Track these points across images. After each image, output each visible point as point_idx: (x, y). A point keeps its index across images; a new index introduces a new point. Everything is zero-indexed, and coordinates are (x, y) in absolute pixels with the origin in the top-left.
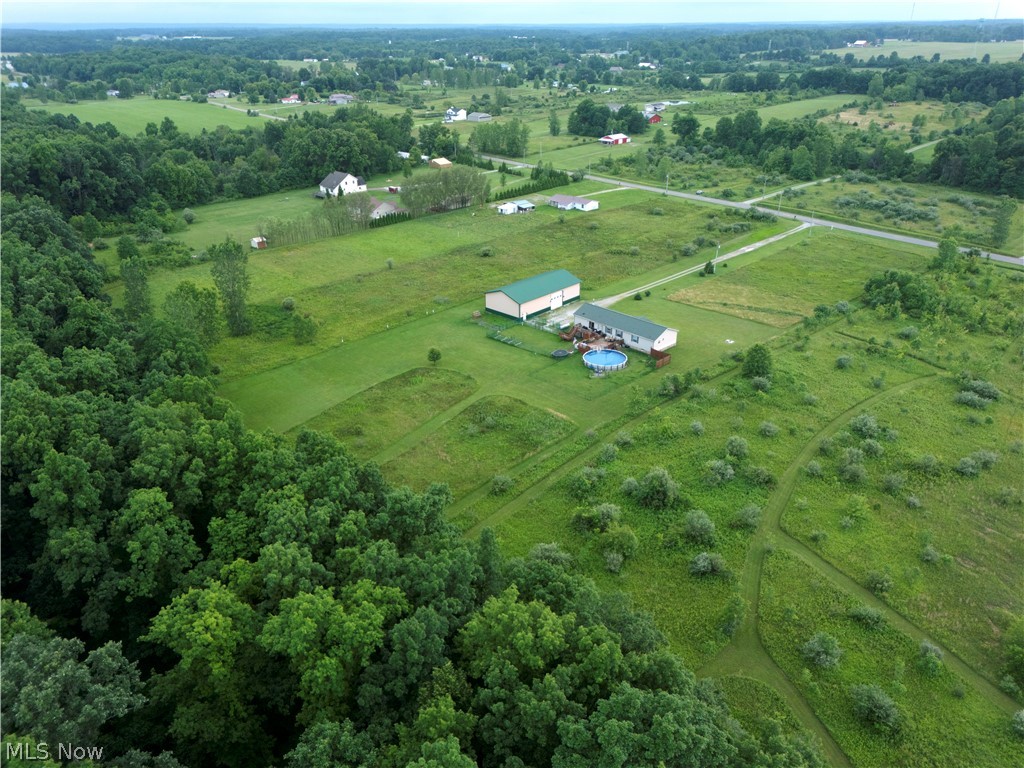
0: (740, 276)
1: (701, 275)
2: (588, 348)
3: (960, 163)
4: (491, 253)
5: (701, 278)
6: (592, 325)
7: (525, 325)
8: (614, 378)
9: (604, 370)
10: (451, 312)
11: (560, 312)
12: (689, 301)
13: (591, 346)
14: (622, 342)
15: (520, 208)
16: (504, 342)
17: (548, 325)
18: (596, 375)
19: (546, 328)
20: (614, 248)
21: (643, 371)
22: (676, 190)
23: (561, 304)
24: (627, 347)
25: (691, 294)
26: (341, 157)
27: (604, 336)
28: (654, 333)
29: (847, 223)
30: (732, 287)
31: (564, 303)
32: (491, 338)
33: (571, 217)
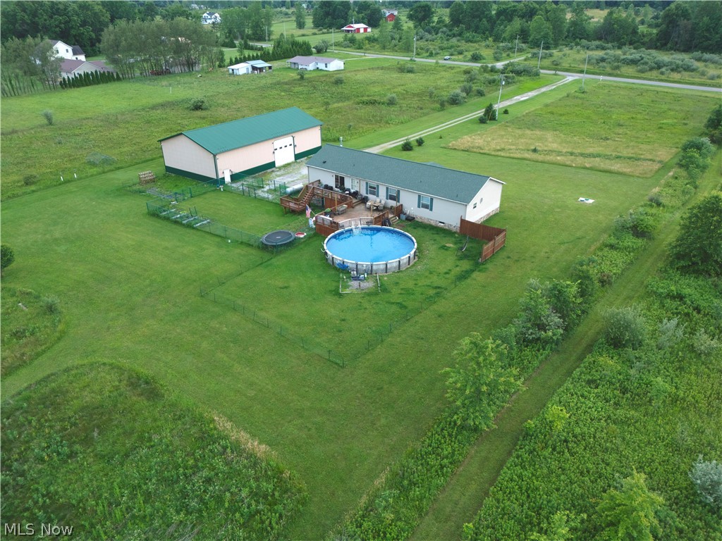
0: (532, 122)
1: (482, 121)
2: (335, 226)
3: (690, 26)
4: (206, 104)
5: (483, 125)
6: (340, 181)
7: (228, 190)
8: (395, 291)
9: (370, 272)
10: (110, 176)
11: (290, 169)
12: (481, 149)
13: (341, 220)
14: (399, 211)
15: (254, 68)
16: (176, 222)
17: (267, 188)
18: (355, 284)
19: (261, 193)
20: (365, 98)
21: (457, 271)
22: (423, 58)
23: (292, 159)
24: (410, 219)
25: (479, 141)
26: (57, 26)
27: (364, 200)
28: (465, 190)
29: (610, 75)
30: (528, 132)
31: (298, 157)
32: (154, 214)
33: (314, 74)
